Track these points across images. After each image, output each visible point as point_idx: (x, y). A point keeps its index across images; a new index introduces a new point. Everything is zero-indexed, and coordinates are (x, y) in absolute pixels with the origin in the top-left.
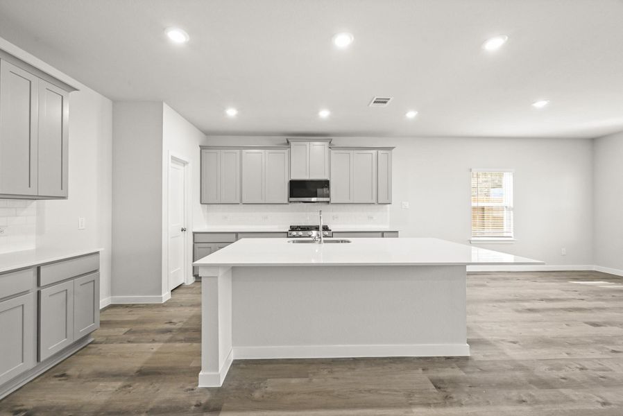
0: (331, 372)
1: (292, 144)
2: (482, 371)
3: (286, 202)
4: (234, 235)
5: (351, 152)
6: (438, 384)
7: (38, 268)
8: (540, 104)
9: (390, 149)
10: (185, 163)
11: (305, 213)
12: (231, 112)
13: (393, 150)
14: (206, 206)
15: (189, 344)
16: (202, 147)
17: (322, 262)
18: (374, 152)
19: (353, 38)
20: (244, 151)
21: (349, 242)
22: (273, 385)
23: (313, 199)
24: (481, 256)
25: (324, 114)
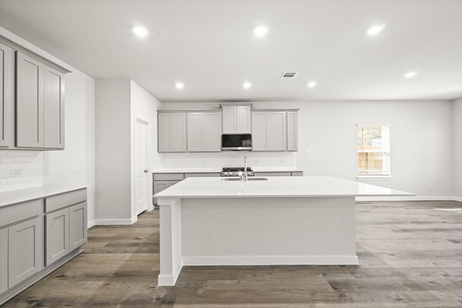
0: (254, 276)
1: (224, 108)
2: (368, 276)
3: (220, 151)
4: (182, 175)
5: (267, 113)
6: (335, 285)
7: (45, 199)
8: (410, 75)
9: (296, 110)
10: (146, 123)
11: (234, 158)
12: (180, 86)
13: (299, 111)
14: (162, 154)
15: (151, 254)
16: (159, 112)
17: (247, 195)
18: (284, 113)
19: (268, 29)
20: (189, 114)
21: (266, 180)
22: (211, 285)
23: (240, 148)
24: (366, 190)
25: (247, 85)
